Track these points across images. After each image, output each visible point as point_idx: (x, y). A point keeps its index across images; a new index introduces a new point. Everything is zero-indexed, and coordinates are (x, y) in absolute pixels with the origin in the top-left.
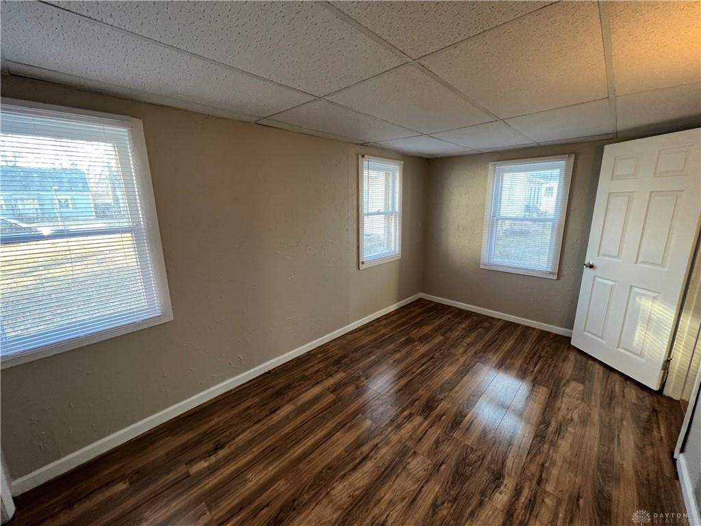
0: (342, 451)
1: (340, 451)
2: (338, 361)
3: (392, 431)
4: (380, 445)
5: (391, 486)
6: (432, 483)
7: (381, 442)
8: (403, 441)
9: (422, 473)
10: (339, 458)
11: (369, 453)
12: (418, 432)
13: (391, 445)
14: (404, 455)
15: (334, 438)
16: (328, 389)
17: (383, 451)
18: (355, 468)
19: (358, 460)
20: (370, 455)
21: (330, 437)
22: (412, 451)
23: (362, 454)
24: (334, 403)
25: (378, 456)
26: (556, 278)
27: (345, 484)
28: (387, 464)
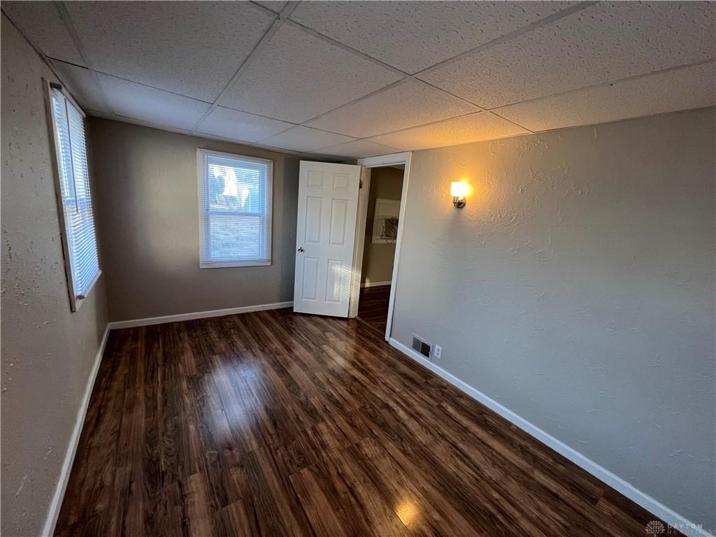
0: (336, 515)
1: (335, 518)
2: (154, 475)
3: (326, 452)
4: (340, 471)
5: (386, 477)
6: (386, 446)
7: (336, 468)
8: (342, 448)
9: (377, 448)
10: (345, 523)
11: (347, 485)
12: (336, 433)
13: (343, 461)
14: (357, 454)
15: (313, 521)
16: (214, 508)
17: (348, 470)
18: (362, 507)
19: (352, 499)
20: (350, 485)
21: (311, 526)
22: (355, 446)
23: (345, 493)
24: (249, 506)
25: (353, 477)
26: (270, 264)
27: (377, 522)
28: (363, 473)
